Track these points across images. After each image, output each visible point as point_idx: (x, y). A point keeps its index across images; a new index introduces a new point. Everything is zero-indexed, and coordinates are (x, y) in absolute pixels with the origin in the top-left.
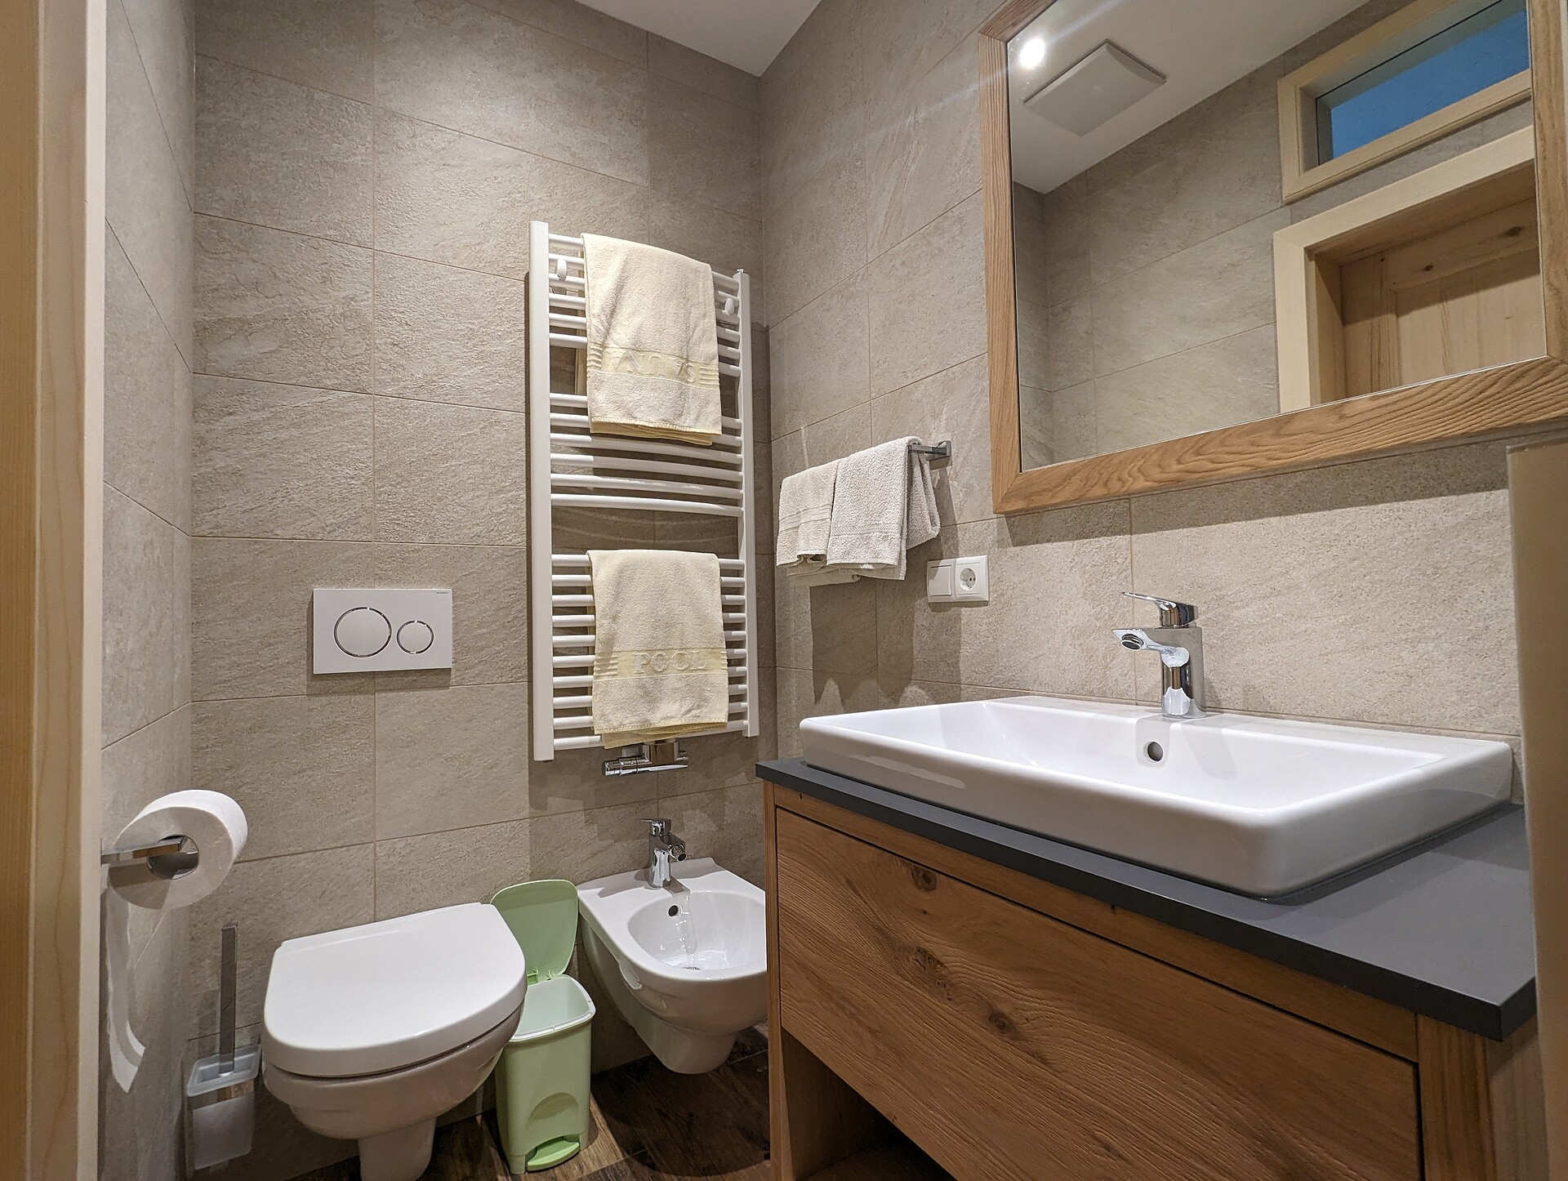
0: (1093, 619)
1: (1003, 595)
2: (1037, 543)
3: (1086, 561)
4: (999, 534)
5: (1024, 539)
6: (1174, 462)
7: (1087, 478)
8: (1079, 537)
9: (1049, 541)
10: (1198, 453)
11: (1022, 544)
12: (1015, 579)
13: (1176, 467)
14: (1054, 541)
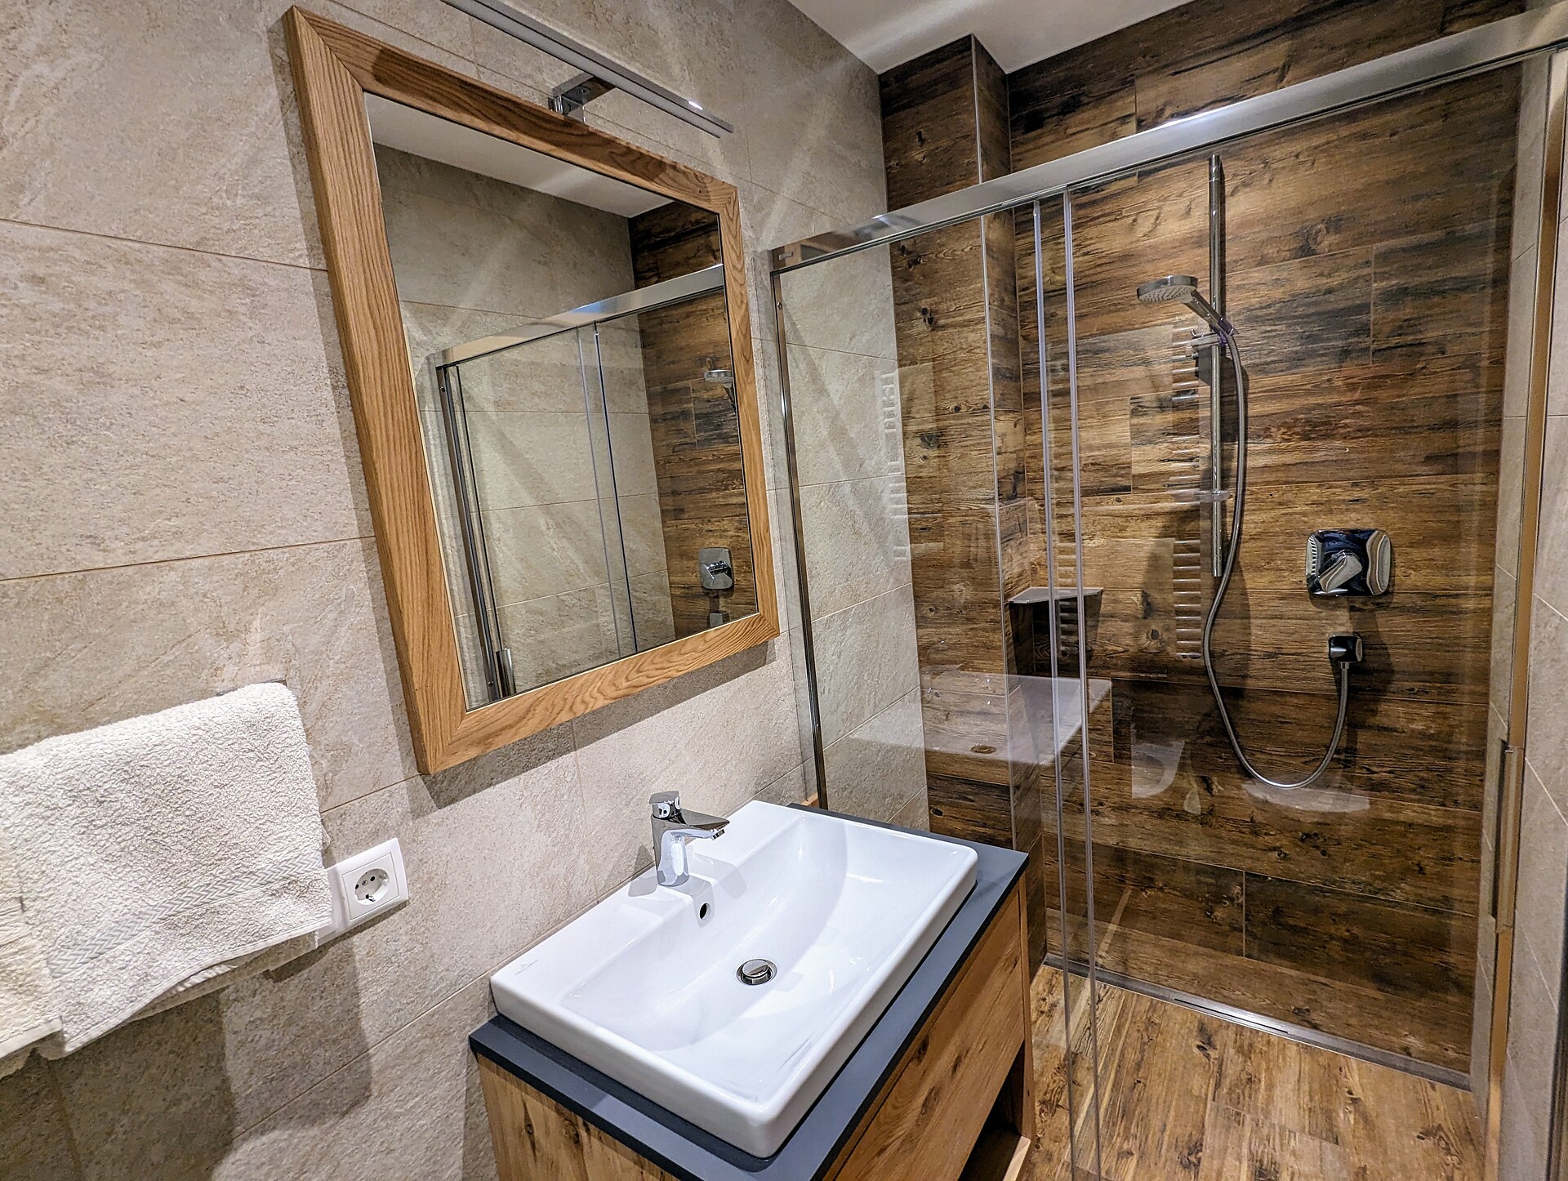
0: (550, 847)
1: (430, 879)
2: (474, 792)
3: (536, 792)
4: (412, 801)
5: (453, 795)
6: (623, 680)
7: (553, 705)
8: (526, 768)
9: (490, 785)
10: (638, 671)
11: (453, 801)
12: (448, 850)
13: (625, 684)
14: (497, 783)
